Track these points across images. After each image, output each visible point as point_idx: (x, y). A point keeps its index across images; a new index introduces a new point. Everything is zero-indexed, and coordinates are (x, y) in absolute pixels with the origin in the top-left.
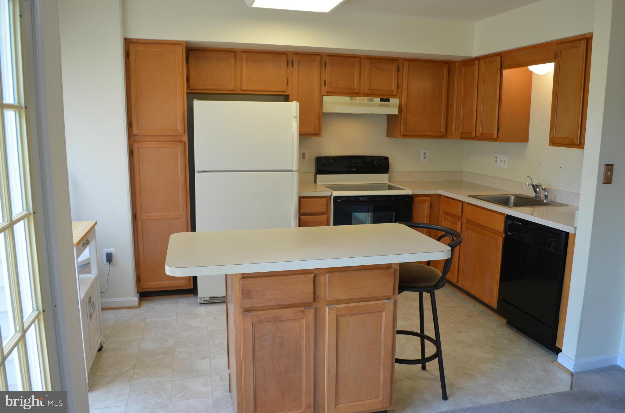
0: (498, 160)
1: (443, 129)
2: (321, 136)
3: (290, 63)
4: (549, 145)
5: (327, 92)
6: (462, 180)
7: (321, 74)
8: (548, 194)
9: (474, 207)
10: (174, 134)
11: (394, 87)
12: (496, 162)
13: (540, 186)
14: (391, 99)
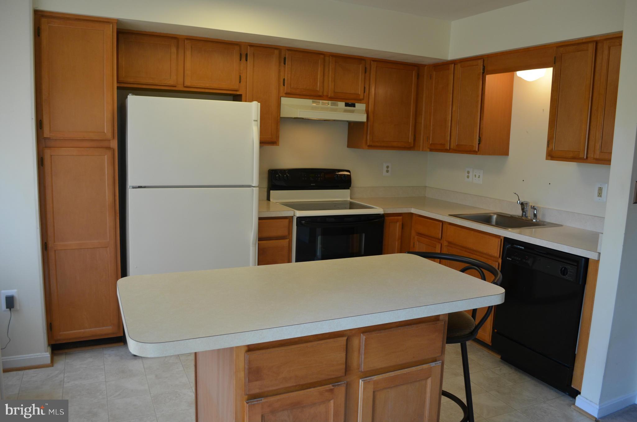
0: (471, 175)
1: (411, 140)
2: (278, 145)
3: (243, 56)
4: (547, 159)
5: (286, 94)
6: (425, 197)
7: (279, 71)
8: (537, 212)
9: (459, 228)
10: (100, 139)
11: (360, 91)
12: (468, 177)
13: (527, 203)
14: (356, 104)
